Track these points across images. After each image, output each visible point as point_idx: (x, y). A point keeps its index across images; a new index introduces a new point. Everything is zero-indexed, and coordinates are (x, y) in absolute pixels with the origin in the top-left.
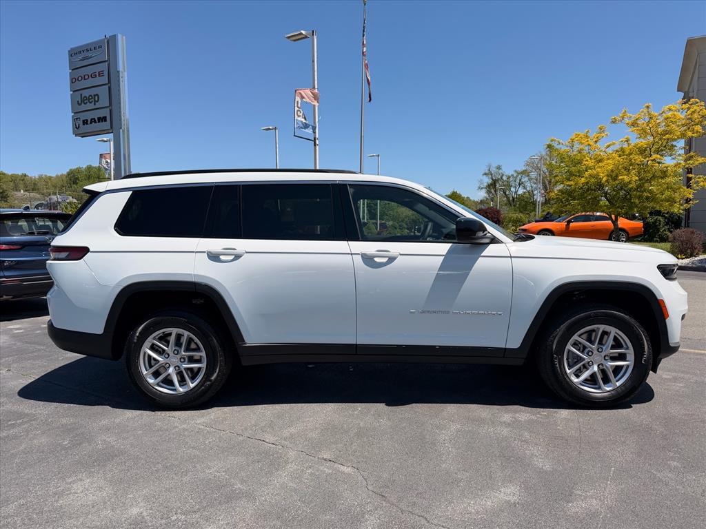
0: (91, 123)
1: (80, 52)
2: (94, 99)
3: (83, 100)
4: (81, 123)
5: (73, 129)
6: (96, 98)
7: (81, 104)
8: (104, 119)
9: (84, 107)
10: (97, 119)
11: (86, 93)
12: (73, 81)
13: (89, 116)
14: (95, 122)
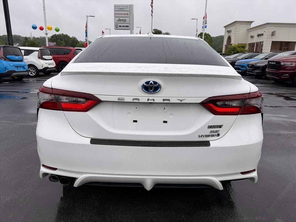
0: (123, 26)
1: (119, 7)
2: (125, 21)
3: (120, 20)
4: (119, 26)
5: (115, 27)
6: (125, 20)
7: (119, 21)
8: (128, 26)
9: (120, 22)
10: (125, 26)
11: (122, 18)
12: (115, 14)
13: (122, 25)
14: (124, 26)
